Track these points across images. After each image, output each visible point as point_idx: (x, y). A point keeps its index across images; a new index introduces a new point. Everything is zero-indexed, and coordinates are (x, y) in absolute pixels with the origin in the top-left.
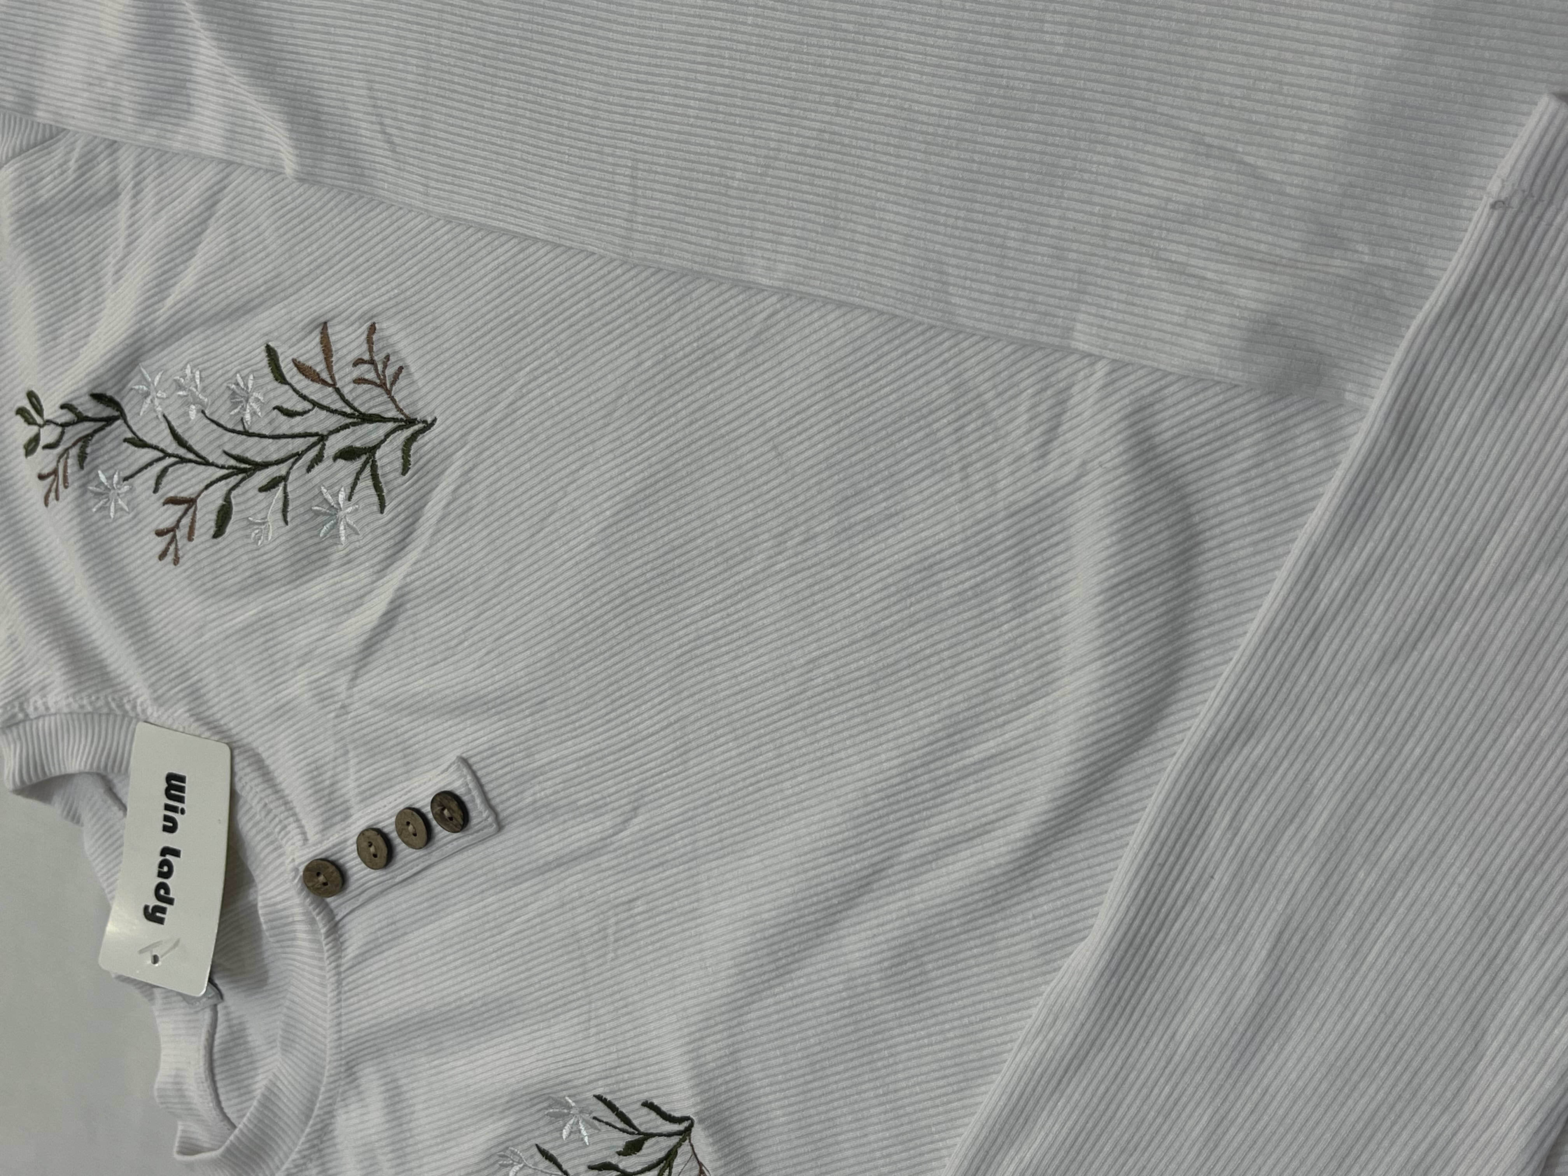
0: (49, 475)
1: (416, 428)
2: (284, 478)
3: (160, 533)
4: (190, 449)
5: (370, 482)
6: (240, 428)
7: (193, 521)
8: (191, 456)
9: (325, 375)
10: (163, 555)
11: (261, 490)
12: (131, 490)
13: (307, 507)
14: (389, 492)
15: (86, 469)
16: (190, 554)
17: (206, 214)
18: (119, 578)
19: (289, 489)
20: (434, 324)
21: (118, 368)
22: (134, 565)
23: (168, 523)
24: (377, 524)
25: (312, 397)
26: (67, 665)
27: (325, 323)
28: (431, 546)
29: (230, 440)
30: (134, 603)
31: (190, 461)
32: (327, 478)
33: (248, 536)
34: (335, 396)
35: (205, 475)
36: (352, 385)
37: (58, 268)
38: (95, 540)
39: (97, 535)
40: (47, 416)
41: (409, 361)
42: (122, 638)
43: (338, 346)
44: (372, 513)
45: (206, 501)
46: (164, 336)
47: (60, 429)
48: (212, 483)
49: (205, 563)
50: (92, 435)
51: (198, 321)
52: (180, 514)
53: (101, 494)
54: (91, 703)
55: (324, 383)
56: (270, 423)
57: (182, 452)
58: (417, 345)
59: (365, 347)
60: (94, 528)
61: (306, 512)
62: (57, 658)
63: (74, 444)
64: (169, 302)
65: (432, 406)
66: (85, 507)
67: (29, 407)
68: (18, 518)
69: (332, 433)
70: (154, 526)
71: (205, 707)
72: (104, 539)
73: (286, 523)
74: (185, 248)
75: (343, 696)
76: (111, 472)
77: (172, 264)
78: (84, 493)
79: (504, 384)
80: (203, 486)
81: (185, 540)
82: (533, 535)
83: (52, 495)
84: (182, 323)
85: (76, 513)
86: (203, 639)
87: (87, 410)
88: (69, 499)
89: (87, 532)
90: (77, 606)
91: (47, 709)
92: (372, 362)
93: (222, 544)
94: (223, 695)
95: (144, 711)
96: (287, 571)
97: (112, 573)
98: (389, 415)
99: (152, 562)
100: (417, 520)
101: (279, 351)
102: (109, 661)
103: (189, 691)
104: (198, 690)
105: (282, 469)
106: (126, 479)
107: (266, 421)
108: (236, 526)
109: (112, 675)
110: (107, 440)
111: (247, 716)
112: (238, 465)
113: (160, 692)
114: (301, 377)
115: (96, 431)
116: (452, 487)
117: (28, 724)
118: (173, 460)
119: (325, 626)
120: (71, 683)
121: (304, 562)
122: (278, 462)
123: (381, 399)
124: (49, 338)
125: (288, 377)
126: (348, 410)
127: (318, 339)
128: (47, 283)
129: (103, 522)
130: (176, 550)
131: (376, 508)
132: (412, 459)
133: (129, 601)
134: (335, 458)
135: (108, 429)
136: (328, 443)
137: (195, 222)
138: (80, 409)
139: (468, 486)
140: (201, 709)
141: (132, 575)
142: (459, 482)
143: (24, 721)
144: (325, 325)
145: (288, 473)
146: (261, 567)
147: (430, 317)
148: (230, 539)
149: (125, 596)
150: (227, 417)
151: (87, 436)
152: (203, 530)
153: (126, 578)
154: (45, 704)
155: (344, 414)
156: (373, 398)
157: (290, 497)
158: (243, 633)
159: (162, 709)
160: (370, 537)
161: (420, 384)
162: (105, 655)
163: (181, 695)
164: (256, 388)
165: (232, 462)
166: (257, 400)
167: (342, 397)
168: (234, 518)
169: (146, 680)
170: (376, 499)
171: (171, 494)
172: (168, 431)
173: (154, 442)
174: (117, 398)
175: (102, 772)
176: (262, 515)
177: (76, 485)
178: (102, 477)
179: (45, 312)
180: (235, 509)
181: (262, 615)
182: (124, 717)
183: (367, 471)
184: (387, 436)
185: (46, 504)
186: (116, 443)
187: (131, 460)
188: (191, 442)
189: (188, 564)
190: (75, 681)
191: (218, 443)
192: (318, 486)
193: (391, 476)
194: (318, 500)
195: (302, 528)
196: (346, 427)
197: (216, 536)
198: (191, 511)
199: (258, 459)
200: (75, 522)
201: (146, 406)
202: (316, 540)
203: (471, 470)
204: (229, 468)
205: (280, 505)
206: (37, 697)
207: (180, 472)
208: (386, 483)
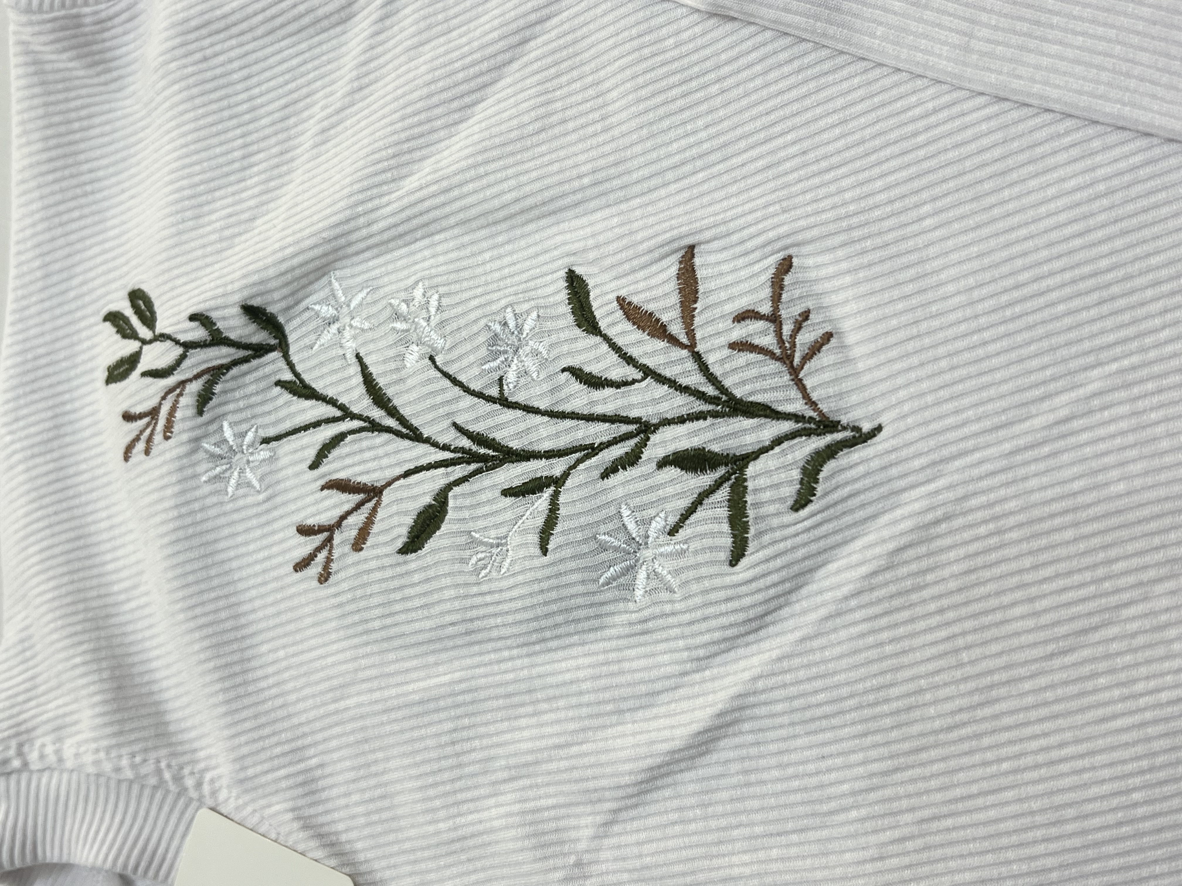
0: (141, 416)
1: (839, 436)
2: (558, 482)
3: (305, 531)
4: (393, 412)
5: (723, 512)
6: (494, 392)
7: (370, 521)
8: (391, 422)
9: (677, 329)
10: (302, 565)
11: (507, 493)
12: (272, 459)
13: (588, 533)
14: (760, 534)
15: (206, 417)
16: (352, 571)
17: (507, 56)
18: (221, 586)
19: (562, 499)
20: (919, 269)
21: (298, 272)
22: (250, 571)
23: (327, 518)
24: (717, 582)
25: (643, 361)
26: (105, 702)
27: (691, 248)
28: (816, 636)
29: (473, 407)
30: (236, 628)
31: (388, 430)
32: (638, 493)
33: (464, 561)
34: (691, 365)
35: (407, 455)
36: (727, 352)
37: (226, 114)
38: (194, 524)
39: (199, 517)
40: (161, 327)
41: (846, 325)
42: (208, 678)
43: (712, 285)
44: (713, 563)
45: (399, 495)
46: (386, 236)
47: (180, 350)
48: (418, 470)
49: (376, 588)
50: (228, 367)
51: (452, 220)
52: (347, 507)
53: (221, 457)
54: (133, 766)
55: (673, 340)
56: (552, 391)
57: (377, 414)
58: (874, 300)
59: (767, 292)
60: (196, 506)
61: (585, 541)
62: (92, 689)
63: (197, 377)
64: (411, 183)
65: (879, 405)
66: (189, 472)
67: (129, 312)
68: (71, 471)
69: (667, 422)
70: (299, 518)
71: (320, 809)
72: (209, 525)
73: (545, 551)
74: (455, 104)
75: (582, 846)
76: (244, 427)
77: (426, 127)
78: (194, 451)
79: (1052, 387)
80: (399, 471)
81: (347, 548)
82: (1052, 656)
83: (141, 446)
84: (425, 218)
85: (174, 478)
86: (342, 704)
87: (233, 328)
88: (168, 456)
89: (184, 510)
90: (138, 614)
91: (60, 760)
92: (774, 319)
93: (413, 566)
94: (355, 798)
95: (214, 793)
96: (524, 628)
97: (210, 578)
98: (789, 408)
99: (282, 571)
100: (799, 588)
101: (591, 283)
102: (170, 706)
103: (300, 779)
104: (313, 780)
105: (558, 466)
106: (266, 441)
107: (546, 387)
108: (446, 542)
109: (172, 728)
110: (248, 378)
111: (391, 837)
112: (474, 448)
113: (250, 772)
114: (628, 326)
115: (235, 363)
116: (891, 546)
117: (24, 776)
118: (356, 424)
119: (572, 726)
120: (109, 730)
121: (559, 619)
122: (549, 455)
123: (777, 381)
124: (189, 214)
125: (603, 324)
126: (710, 390)
127: (674, 270)
128: (203, 133)
129: (214, 499)
130: (329, 560)
131: (724, 555)
132: (820, 489)
133: (228, 625)
134: (663, 463)
135: (255, 362)
136: (655, 438)
137: (485, 66)
138: (220, 325)
139: (923, 549)
140: (312, 811)
141: (241, 586)
142: (903, 541)
143: (19, 771)
144: (690, 251)
145: (566, 475)
146: (474, 613)
147: (914, 257)
148: (429, 560)
149: (223, 615)
150: (476, 371)
151: (222, 366)
152: (382, 539)
153: (231, 589)
154: (58, 752)
155: (700, 395)
156: (763, 377)
157: (563, 511)
158: (416, 709)
159: (247, 798)
160: (698, 600)
161: (861, 366)
162: (166, 695)
163: (284, 784)
164: (539, 334)
165: (465, 443)
166: (536, 353)
167: (704, 368)
168: (445, 527)
169: (233, 749)
170: (727, 541)
171: (342, 475)
172: (360, 379)
173: (330, 393)
174: (281, 319)
175: (129, 872)
176: (503, 531)
177: (185, 437)
178: (228, 433)
179: (190, 176)
180: (451, 515)
181: (458, 688)
182: (179, 795)
183: (723, 493)
184: (778, 441)
185: (126, 458)
186: (262, 385)
187: (282, 413)
188: (396, 402)
189: (345, 586)
190: (115, 728)
191: (447, 409)
192: (618, 502)
193: (771, 509)
194: (610, 526)
195: (572, 565)
196: (700, 416)
197: (405, 550)
198: (370, 505)
199: (515, 444)
200: (169, 492)
201: (326, 337)
202: (592, 587)
203: (937, 522)
204: (455, 450)
205: (540, 521)
206: (48, 739)
207: (365, 444)
208: (758, 519)
